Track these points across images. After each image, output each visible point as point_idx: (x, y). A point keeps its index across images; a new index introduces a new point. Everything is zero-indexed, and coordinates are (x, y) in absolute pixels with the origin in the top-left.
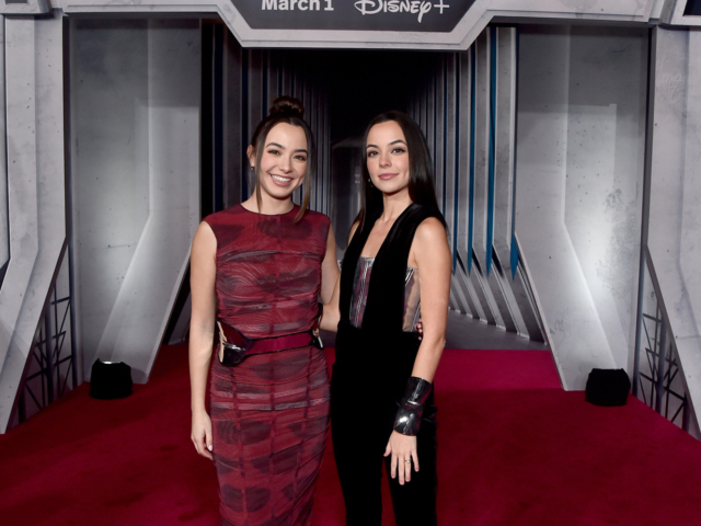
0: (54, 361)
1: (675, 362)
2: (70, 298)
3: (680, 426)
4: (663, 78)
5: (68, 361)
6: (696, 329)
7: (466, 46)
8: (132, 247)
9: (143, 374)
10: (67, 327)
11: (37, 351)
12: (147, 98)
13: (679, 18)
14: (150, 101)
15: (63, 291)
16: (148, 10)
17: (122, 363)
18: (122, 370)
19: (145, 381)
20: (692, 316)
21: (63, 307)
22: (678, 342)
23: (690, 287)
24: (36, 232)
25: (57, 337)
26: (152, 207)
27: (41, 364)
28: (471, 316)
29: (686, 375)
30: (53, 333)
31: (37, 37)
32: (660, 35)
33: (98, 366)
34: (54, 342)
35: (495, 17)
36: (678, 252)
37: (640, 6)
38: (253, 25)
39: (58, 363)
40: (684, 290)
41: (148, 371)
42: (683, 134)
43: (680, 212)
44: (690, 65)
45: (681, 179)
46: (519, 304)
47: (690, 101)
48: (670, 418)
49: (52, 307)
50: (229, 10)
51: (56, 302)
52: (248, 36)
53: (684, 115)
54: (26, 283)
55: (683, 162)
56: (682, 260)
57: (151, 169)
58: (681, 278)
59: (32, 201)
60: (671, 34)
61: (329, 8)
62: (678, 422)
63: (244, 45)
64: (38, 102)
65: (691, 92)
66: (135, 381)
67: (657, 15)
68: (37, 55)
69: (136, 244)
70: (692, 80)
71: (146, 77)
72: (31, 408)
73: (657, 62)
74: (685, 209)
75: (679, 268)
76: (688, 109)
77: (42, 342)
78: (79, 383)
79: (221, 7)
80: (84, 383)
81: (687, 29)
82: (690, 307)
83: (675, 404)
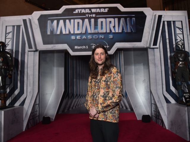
0: (35, 116)
1: (159, 113)
2: (39, 104)
3: (162, 126)
4: (150, 57)
5: (38, 117)
6: (162, 105)
7: (113, 54)
8: (51, 94)
9: (53, 119)
10: (38, 110)
11: (32, 114)
12: (54, 66)
13: (152, 46)
14: (55, 66)
15: (37, 102)
16: (54, 49)
17: (49, 117)
18: (49, 118)
19: (53, 121)
20: (161, 103)
21: (37, 106)
22: (159, 108)
23: (160, 97)
24: (32, 91)
25: (36, 112)
26: (55, 86)
27: (32, 117)
28: (121, 107)
29: (161, 115)
30: (35, 111)
31: (34, 55)
32: (149, 50)
33: (44, 117)
34: (35, 112)
35: (118, 48)
36: (157, 90)
37: (144, 45)
38: (73, 51)
39: (36, 117)
40: (159, 97)
41: (54, 118)
42: (155, 67)
43: (156, 82)
44: (155, 55)
45: (156, 76)
46: (128, 103)
47: (156, 61)
48: (159, 124)
49: (35, 106)
50: (69, 49)
51: (36, 105)
52: (72, 53)
53: (155, 64)
54: (30, 101)
55: (156, 73)
56: (158, 92)
57: (55, 79)
58: (158, 95)
59: (32, 85)
60: (151, 49)
61: (87, 48)
62: (161, 125)
63: (72, 55)
64: (34, 66)
65: (156, 60)
66: (51, 121)
67: (148, 46)
68: (34, 58)
69: (52, 93)
70: (156, 58)
71: (54, 62)
72: (30, 126)
73: (149, 55)
74: (157, 82)
75: (157, 93)
76: (156, 63)
77: (33, 113)
78: (40, 121)
79: (67, 48)
80: (41, 121)
81: (154, 48)
82: (160, 101)
83: (160, 121)
